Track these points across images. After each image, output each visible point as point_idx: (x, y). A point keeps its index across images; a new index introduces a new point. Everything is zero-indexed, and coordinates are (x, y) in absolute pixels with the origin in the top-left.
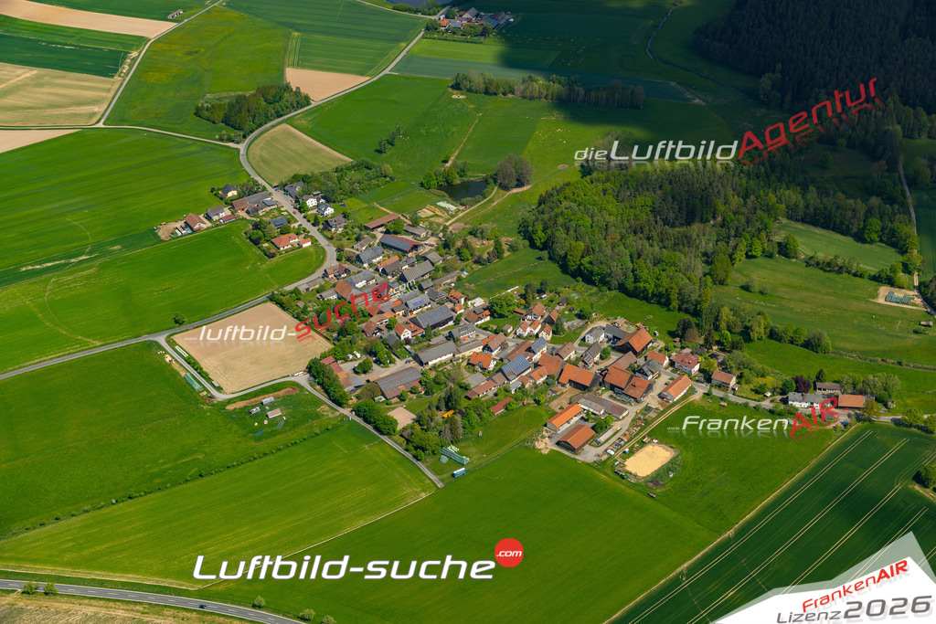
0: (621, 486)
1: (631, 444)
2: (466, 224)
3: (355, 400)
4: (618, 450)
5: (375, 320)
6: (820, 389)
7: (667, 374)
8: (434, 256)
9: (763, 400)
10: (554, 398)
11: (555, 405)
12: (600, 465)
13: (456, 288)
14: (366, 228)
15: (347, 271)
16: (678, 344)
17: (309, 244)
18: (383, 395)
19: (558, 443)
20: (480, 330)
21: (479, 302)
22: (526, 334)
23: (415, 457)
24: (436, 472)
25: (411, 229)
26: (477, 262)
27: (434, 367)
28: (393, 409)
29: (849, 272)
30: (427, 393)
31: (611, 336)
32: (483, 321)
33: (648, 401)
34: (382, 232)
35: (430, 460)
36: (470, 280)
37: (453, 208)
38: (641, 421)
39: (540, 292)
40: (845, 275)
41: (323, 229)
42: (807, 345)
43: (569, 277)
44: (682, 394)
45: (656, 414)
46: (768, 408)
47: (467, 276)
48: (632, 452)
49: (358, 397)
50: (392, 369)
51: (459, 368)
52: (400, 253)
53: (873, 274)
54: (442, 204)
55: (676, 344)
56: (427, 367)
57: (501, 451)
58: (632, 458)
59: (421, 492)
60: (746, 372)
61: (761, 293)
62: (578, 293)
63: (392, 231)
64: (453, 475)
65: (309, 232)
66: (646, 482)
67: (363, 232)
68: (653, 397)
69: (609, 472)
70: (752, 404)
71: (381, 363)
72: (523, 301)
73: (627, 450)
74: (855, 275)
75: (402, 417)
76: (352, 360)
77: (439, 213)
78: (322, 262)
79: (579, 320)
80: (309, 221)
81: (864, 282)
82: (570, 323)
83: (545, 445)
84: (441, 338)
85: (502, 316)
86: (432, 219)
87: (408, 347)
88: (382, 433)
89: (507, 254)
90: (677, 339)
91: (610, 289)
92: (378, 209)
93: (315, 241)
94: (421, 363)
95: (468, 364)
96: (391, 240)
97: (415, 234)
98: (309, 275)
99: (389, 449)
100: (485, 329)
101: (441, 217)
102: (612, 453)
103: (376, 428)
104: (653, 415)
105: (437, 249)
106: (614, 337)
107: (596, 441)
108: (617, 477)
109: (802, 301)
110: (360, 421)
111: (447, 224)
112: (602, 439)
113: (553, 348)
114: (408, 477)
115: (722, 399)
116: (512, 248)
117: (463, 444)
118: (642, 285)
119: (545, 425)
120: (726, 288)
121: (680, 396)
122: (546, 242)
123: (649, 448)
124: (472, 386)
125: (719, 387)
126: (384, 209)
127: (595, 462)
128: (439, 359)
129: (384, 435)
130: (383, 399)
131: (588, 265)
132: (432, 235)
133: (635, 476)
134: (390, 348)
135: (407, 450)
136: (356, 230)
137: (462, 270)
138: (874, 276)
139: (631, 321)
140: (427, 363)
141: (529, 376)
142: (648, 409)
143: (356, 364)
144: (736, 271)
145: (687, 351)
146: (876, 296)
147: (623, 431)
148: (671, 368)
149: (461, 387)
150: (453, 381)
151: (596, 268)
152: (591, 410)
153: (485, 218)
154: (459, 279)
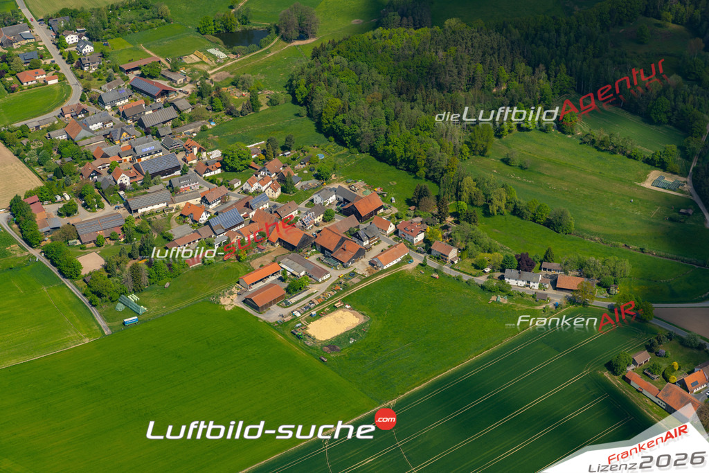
0: (295, 349)
1: (321, 308)
2: (231, 74)
3: (49, 242)
4: (305, 312)
5: (97, 164)
6: (545, 269)
7: (388, 241)
8: (183, 104)
9: (480, 275)
10: (257, 256)
11: (255, 264)
12: (281, 325)
13: (196, 139)
14: (121, 69)
15: (84, 111)
16: (412, 213)
17: (56, 81)
18: (79, 238)
19: (244, 301)
20: (207, 182)
21: (216, 154)
22: (253, 190)
23: (90, 302)
24: (106, 319)
25: (169, 75)
26: (229, 113)
27: (143, 215)
28: (86, 253)
29: (624, 153)
30: (126, 241)
31: (341, 198)
32: (212, 173)
33: (356, 267)
34: (137, 75)
35: (106, 307)
36: (214, 131)
37: (223, 55)
38: (340, 287)
39: (284, 148)
40: (619, 156)
41: (76, 68)
42: (549, 224)
43: (322, 136)
44: (395, 262)
45: (359, 280)
46: (480, 283)
47: (214, 127)
48: (320, 315)
49: (52, 240)
50: (99, 213)
51: (169, 219)
52: (148, 98)
53: (647, 156)
54: (212, 51)
55: (409, 212)
56: (135, 215)
57: (183, 304)
58: (318, 322)
59: (85, 337)
60: (471, 245)
61: (521, 167)
62: (324, 153)
63: (146, 74)
64: (124, 323)
65: (59, 69)
66: (322, 346)
67: (115, 74)
68: (363, 263)
69: (288, 334)
70: (466, 278)
71: (88, 207)
72: (263, 157)
73: (314, 313)
74: (629, 157)
75: (91, 262)
76: (59, 202)
77: (207, 61)
78: (63, 101)
79: (316, 181)
80: (64, 58)
81: (637, 165)
82: (305, 183)
83: (231, 302)
84: (160, 186)
85: (234, 170)
86: (196, 66)
87: (122, 193)
88: (64, 276)
89: (264, 107)
90: (413, 207)
91: (360, 152)
92: (142, 51)
93: (62, 79)
94: (130, 211)
95: (181, 215)
96: (143, 84)
97: (171, 80)
98: (45, 113)
99: (67, 293)
100: (212, 181)
101: (207, 64)
102: (298, 315)
103: (60, 271)
104: (355, 280)
105: (190, 97)
106: (345, 200)
107: (286, 302)
108: (294, 338)
109: (562, 179)
110: (47, 263)
111: (209, 72)
112: (293, 300)
113: (275, 206)
114: (78, 321)
115: (436, 271)
116: (273, 102)
117: (145, 294)
118: (390, 148)
119: (238, 283)
120: (485, 160)
121: (392, 264)
122: (306, 98)
123: (339, 313)
124: (175, 238)
125: (438, 258)
126: (148, 52)
127: (277, 322)
128: (150, 208)
129: (67, 278)
130: (79, 243)
131: (340, 124)
132: (191, 82)
133: (314, 339)
134: (103, 194)
135: (84, 295)
136: (110, 70)
137: (210, 121)
138: (648, 158)
139: (371, 185)
140: (136, 211)
141: (239, 232)
142: (353, 274)
143: (61, 206)
144: (503, 143)
145: (419, 219)
146: (643, 179)
147: (318, 294)
148: (394, 236)
149: (164, 238)
150: (157, 230)
151: (347, 128)
152: (292, 271)
153: (254, 70)
154: (204, 129)
